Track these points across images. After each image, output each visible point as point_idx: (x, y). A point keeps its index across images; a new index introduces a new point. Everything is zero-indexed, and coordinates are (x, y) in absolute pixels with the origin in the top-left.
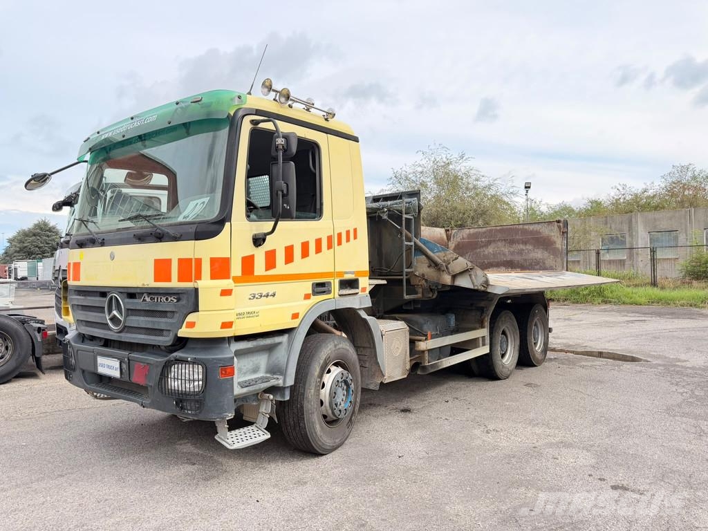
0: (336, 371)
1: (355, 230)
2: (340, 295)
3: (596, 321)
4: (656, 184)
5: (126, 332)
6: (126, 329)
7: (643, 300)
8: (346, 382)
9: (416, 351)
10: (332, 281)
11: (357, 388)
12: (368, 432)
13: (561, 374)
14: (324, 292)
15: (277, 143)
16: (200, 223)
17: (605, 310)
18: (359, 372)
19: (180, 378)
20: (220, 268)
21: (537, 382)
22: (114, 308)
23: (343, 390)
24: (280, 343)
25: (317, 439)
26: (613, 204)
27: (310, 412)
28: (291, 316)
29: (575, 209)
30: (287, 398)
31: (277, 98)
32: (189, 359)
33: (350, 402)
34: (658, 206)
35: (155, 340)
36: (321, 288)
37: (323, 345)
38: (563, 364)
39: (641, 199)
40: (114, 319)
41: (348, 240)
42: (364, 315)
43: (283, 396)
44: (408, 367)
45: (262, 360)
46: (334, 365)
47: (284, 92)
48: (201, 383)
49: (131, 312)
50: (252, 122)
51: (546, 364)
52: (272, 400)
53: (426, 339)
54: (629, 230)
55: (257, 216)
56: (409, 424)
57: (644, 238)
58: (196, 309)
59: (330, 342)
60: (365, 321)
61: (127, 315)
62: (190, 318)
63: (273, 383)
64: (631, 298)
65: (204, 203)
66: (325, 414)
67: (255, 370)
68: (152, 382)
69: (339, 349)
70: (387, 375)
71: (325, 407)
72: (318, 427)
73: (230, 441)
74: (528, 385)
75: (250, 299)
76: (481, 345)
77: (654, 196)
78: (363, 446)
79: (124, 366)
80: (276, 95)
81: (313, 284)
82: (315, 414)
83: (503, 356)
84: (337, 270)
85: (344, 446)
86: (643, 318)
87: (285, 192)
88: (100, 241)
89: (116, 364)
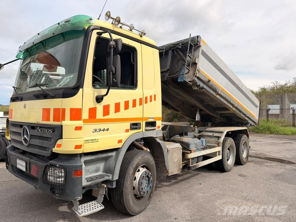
0: (143, 170)
1: (155, 96)
2: (146, 130)
3: (268, 142)
4: (291, 81)
5: (31, 147)
6: (30, 145)
7: (289, 133)
8: (148, 176)
9: (186, 159)
10: (142, 123)
11: (154, 179)
12: (159, 201)
13: (256, 169)
14: (137, 128)
15: (110, 44)
16: (66, 88)
17: (272, 137)
18: (155, 170)
19: (52, 175)
20: (76, 114)
21: (244, 173)
22: (25, 134)
23: (146, 180)
24: (111, 156)
25: (130, 208)
26: (271, 90)
27: (127, 194)
28: (117, 141)
29: (254, 91)
30: (114, 186)
31: (114, 23)
32: (57, 165)
33: (150, 187)
34: (292, 91)
35: (42, 153)
36: (135, 126)
37: (136, 156)
38: (256, 164)
39: (284, 88)
40: (25, 139)
41: (151, 101)
42: (158, 140)
43: (112, 185)
44: (181, 167)
45: (101, 166)
46: (142, 167)
47: (117, 19)
48: (63, 179)
49: (32, 136)
50: (98, 33)
51: (248, 164)
52: (106, 188)
53: (191, 153)
54: (281, 101)
55: (99, 85)
56: (181, 197)
57: (288, 105)
58: (61, 138)
59: (139, 155)
60: (159, 143)
61: (31, 138)
62: (59, 142)
63: (106, 178)
64: (283, 132)
65: (70, 78)
66: (136, 194)
67: (97, 171)
68: (39, 176)
69: (145, 158)
70: (170, 172)
71: (136, 190)
72: (131, 202)
73: (80, 211)
74: (241, 175)
75: (93, 132)
76: (218, 155)
77: (290, 87)
78: (156, 210)
79: (28, 166)
80: (113, 21)
81: (131, 124)
82: (130, 195)
83: (228, 160)
84: (144, 117)
85: (146, 210)
86: (291, 142)
87: (114, 72)
88: (20, 98)
89: (24, 164)
